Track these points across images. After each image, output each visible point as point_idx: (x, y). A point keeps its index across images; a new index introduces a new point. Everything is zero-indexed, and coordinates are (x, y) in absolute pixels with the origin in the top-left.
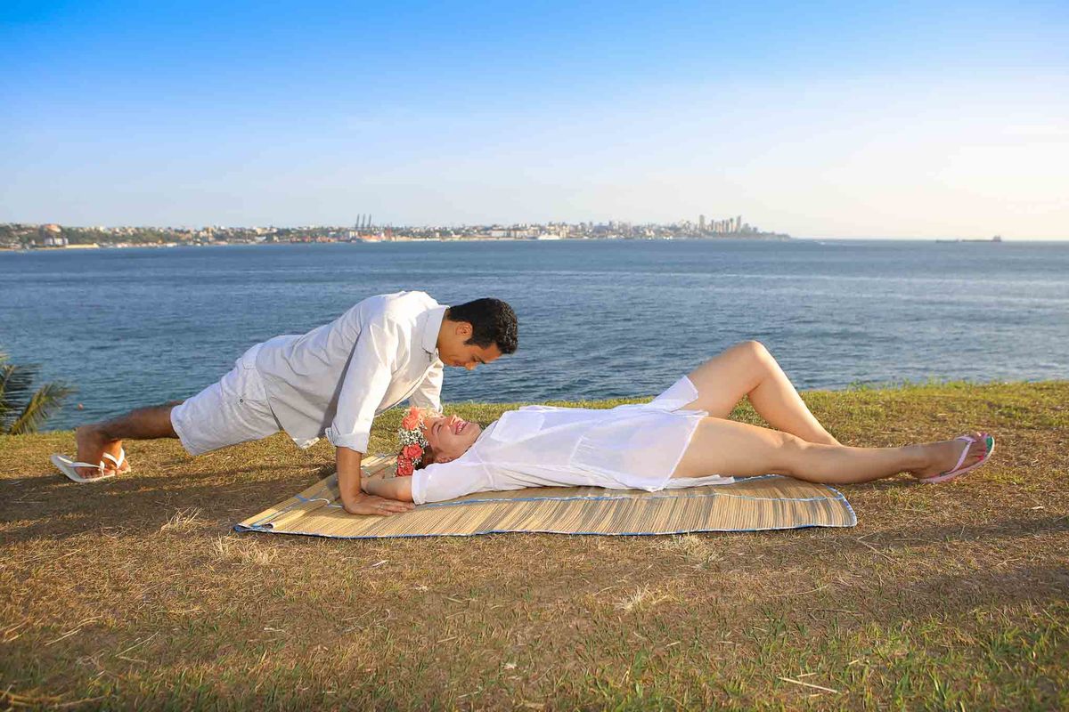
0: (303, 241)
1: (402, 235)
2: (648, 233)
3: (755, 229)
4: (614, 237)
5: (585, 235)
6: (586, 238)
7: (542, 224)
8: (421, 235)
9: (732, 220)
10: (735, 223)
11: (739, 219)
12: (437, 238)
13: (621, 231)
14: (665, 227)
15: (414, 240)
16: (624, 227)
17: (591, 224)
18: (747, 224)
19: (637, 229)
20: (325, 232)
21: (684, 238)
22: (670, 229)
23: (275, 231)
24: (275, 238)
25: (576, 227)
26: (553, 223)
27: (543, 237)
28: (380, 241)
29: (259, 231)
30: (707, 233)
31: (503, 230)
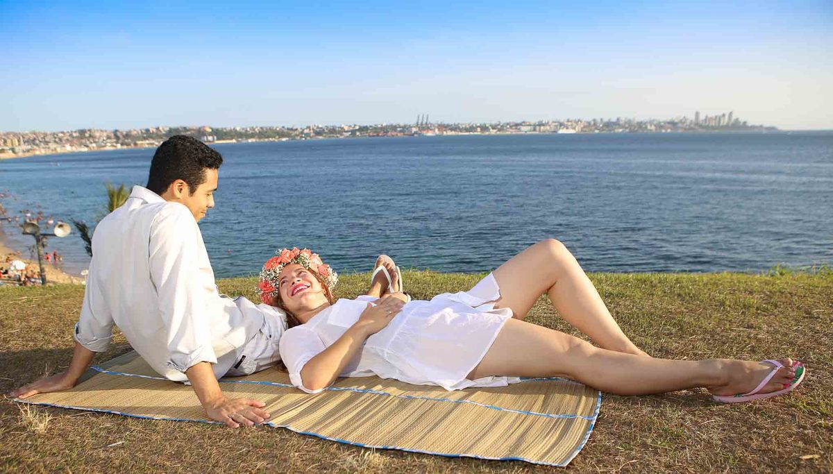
0: (378, 135)
1: (451, 130)
2: (649, 127)
3: (745, 123)
4: (621, 130)
5: (596, 129)
6: (597, 131)
7: (562, 121)
8: (466, 130)
9: (724, 115)
10: (727, 117)
11: (731, 114)
12: (478, 132)
13: (627, 126)
14: (665, 122)
15: (460, 134)
16: (629, 122)
17: (602, 120)
18: (737, 119)
19: (640, 124)
20: (394, 128)
21: (680, 131)
22: (669, 123)
23: (357, 128)
24: (358, 133)
25: (589, 123)
26: (571, 119)
27: (562, 131)
28: (434, 135)
29: (346, 128)
30: (701, 126)
31: (530, 125)
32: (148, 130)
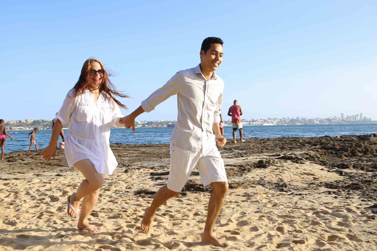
0: (158, 127)
2: (315, 122)
3: (370, 119)
4: (299, 124)
5: (285, 123)
7: (265, 119)
9: (357, 115)
10: (359, 117)
11: (361, 114)
13: (303, 121)
14: (324, 119)
16: (304, 119)
17: (288, 118)
18: (365, 117)
19: (310, 120)
21: (333, 124)
22: (327, 120)
23: (146, 122)
24: (146, 126)
25: (281, 120)
26: (270, 118)
27: (266, 124)
29: (139, 123)
30: (345, 121)
31: (247, 121)
32: (20, 121)
